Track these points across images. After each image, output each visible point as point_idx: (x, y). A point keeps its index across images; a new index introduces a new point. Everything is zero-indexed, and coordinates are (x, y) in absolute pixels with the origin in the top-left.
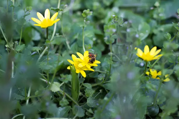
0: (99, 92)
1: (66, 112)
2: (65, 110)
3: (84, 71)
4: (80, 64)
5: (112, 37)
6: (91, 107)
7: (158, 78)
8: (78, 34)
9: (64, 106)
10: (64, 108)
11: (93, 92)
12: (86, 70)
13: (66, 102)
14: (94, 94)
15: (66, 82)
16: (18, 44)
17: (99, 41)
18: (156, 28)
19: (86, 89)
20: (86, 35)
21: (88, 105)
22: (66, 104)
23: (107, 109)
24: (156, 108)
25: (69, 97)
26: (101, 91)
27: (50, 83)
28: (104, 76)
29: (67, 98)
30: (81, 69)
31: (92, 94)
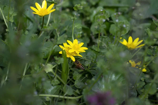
0: (85, 76)
1: (56, 90)
2: (56, 89)
3: (74, 56)
4: (70, 50)
5: (101, 27)
6: (78, 88)
7: (137, 67)
8: (67, 27)
9: (56, 85)
10: (55, 87)
11: (80, 75)
12: (75, 55)
13: (57, 82)
14: (81, 77)
15: (59, 64)
16: (16, 29)
17: (85, 34)
18: (135, 26)
19: (74, 73)
20: (75, 27)
21: (76, 86)
22: (57, 83)
23: (93, 90)
24: (134, 92)
25: (59, 78)
26: (87, 75)
27: (43, 65)
28: (90, 62)
29: (58, 79)
30: (71, 54)
31: (79, 77)
